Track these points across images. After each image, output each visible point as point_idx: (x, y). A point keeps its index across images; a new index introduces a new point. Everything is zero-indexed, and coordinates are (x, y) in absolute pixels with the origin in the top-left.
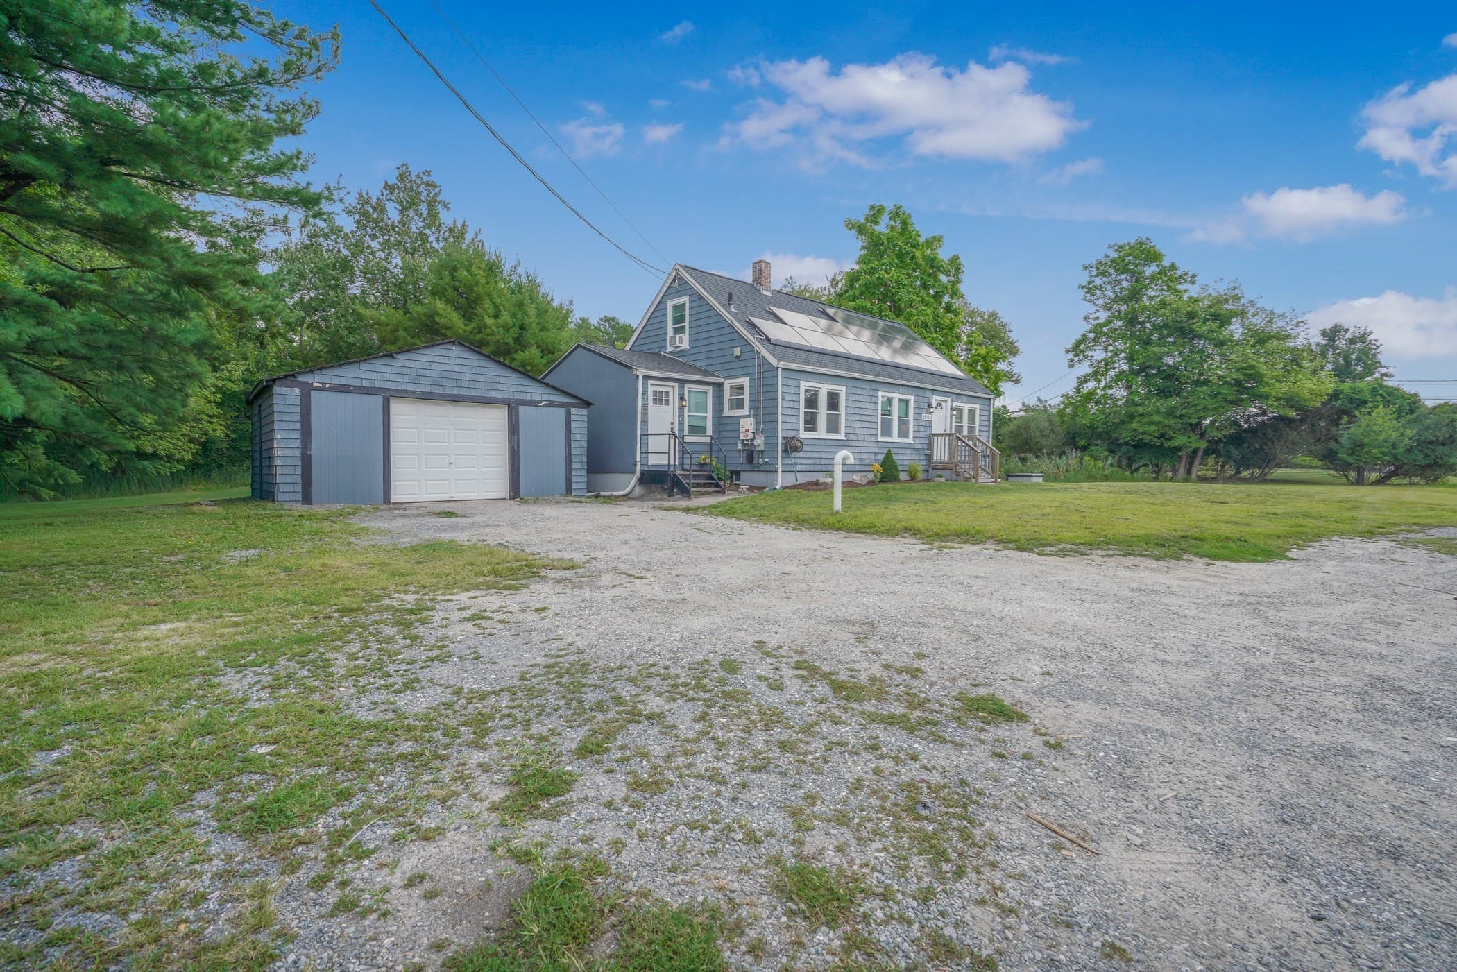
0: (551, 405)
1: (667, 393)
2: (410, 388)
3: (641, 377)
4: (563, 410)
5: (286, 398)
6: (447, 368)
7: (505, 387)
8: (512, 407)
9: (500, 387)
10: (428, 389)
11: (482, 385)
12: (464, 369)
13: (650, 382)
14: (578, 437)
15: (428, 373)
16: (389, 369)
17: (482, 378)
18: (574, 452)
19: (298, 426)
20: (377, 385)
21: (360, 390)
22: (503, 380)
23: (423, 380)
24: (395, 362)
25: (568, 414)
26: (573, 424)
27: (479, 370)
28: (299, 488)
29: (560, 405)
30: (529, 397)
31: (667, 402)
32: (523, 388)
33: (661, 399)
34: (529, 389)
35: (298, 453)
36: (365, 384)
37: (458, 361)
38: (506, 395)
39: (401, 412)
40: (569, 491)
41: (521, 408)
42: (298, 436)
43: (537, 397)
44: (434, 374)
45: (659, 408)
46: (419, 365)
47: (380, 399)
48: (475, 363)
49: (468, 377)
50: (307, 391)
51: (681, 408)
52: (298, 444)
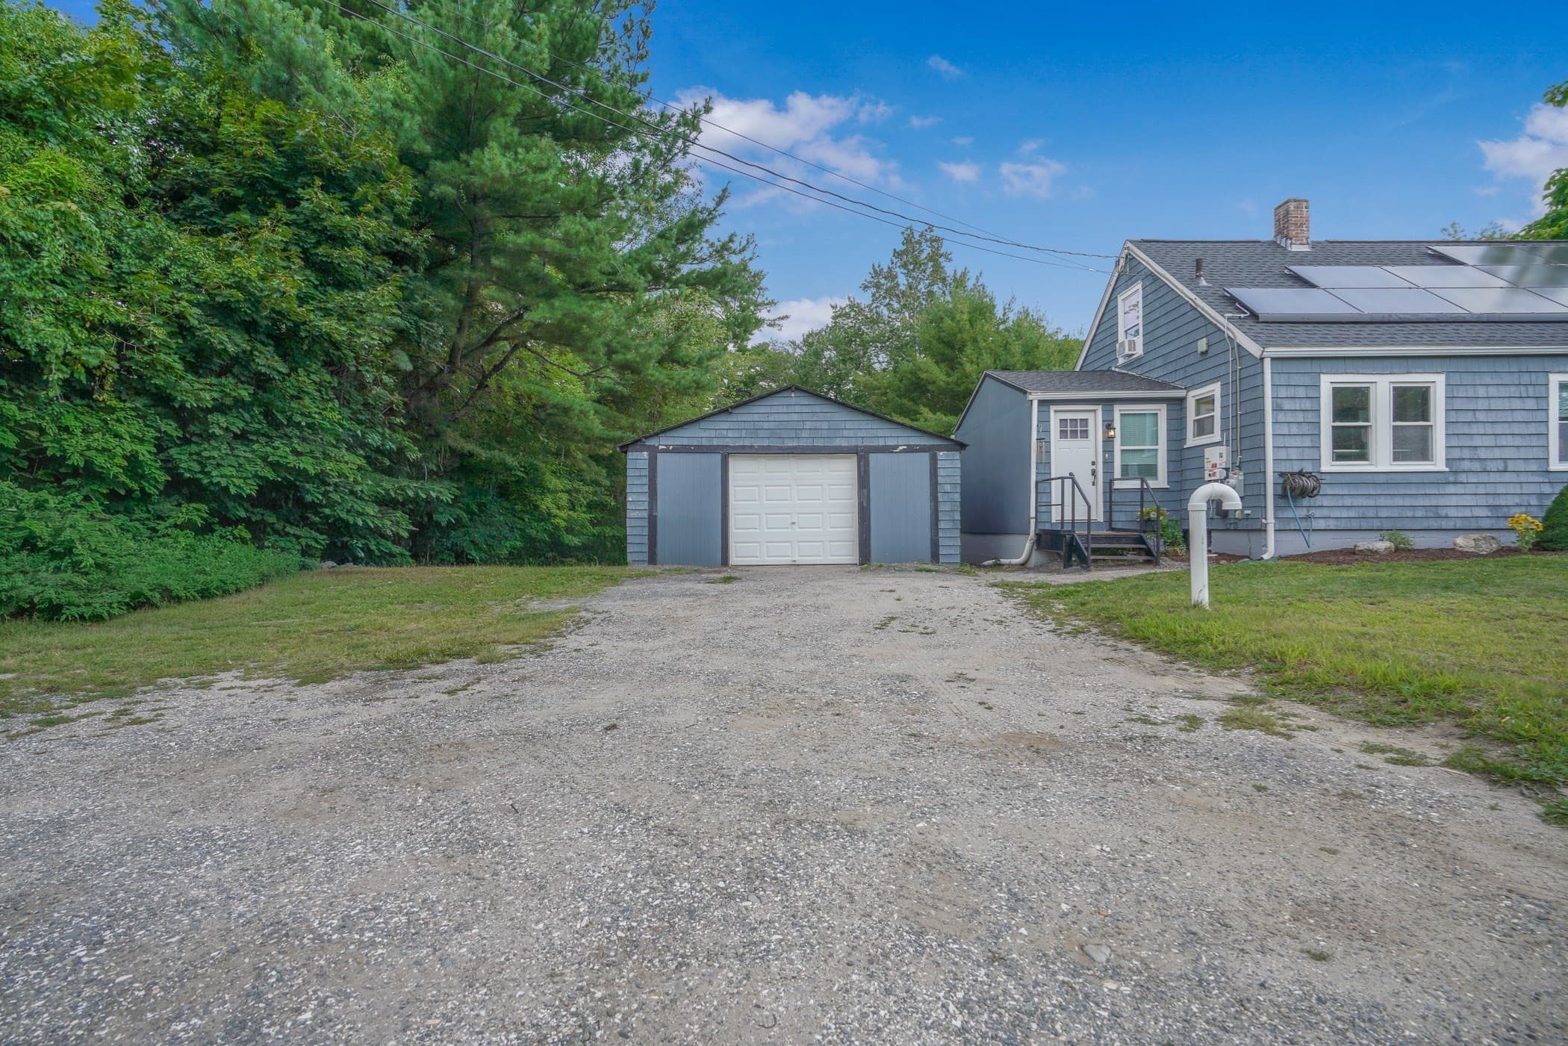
0: (911, 449)
1: (1085, 422)
2: (747, 443)
3: (1035, 404)
4: (926, 456)
5: (637, 461)
6: (785, 417)
7: (852, 433)
8: (862, 455)
9: (846, 433)
10: (766, 443)
11: (825, 433)
12: (805, 417)
13: (1053, 408)
14: (948, 488)
15: (766, 425)
16: (726, 425)
17: (825, 425)
18: (941, 507)
19: (646, 489)
20: (715, 442)
21: (700, 450)
22: (849, 425)
23: (761, 434)
24: (733, 418)
25: (934, 460)
26: (941, 472)
27: (821, 417)
28: (646, 549)
29: (923, 449)
30: (881, 443)
31: (1085, 434)
32: (874, 433)
33: (1075, 430)
34: (881, 433)
35: (645, 514)
36: (705, 442)
37: (797, 409)
38: (853, 443)
39: (741, 470)
40: (935, 557)
41: (872, 457)
42: (646, 498)
43: (891, 442)
44: (772, 425)
45: (1070, 443)
46: (756, 417)
47: (718, 457)
48: (817, 409)
49: (808, 425)
50: (654, 452)
51: (1108, 441)
52: (646, 506)
